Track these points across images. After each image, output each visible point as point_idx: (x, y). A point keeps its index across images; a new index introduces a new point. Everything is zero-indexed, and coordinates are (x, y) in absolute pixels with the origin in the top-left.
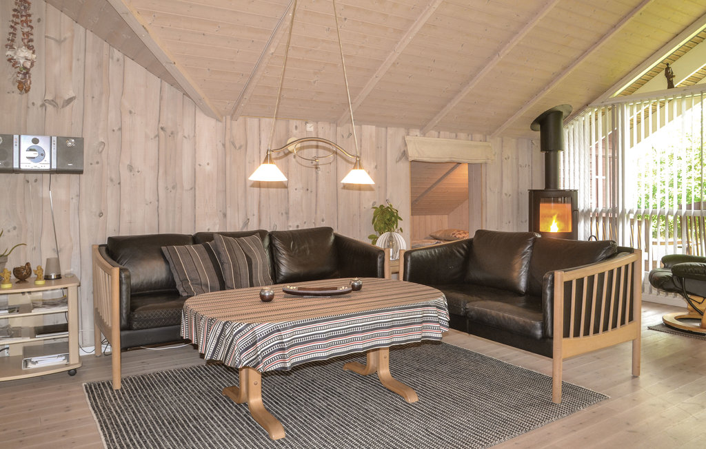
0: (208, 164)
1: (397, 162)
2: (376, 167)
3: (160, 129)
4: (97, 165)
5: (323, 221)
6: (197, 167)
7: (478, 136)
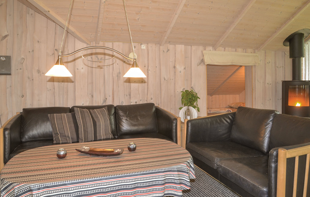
0: (82, 68)
1: (198, 65)
2: (185, 69)
3: (55, 50)
4: (20, 70)
5: (152, 99)
6: (76, 70)
7: (250, 50)
